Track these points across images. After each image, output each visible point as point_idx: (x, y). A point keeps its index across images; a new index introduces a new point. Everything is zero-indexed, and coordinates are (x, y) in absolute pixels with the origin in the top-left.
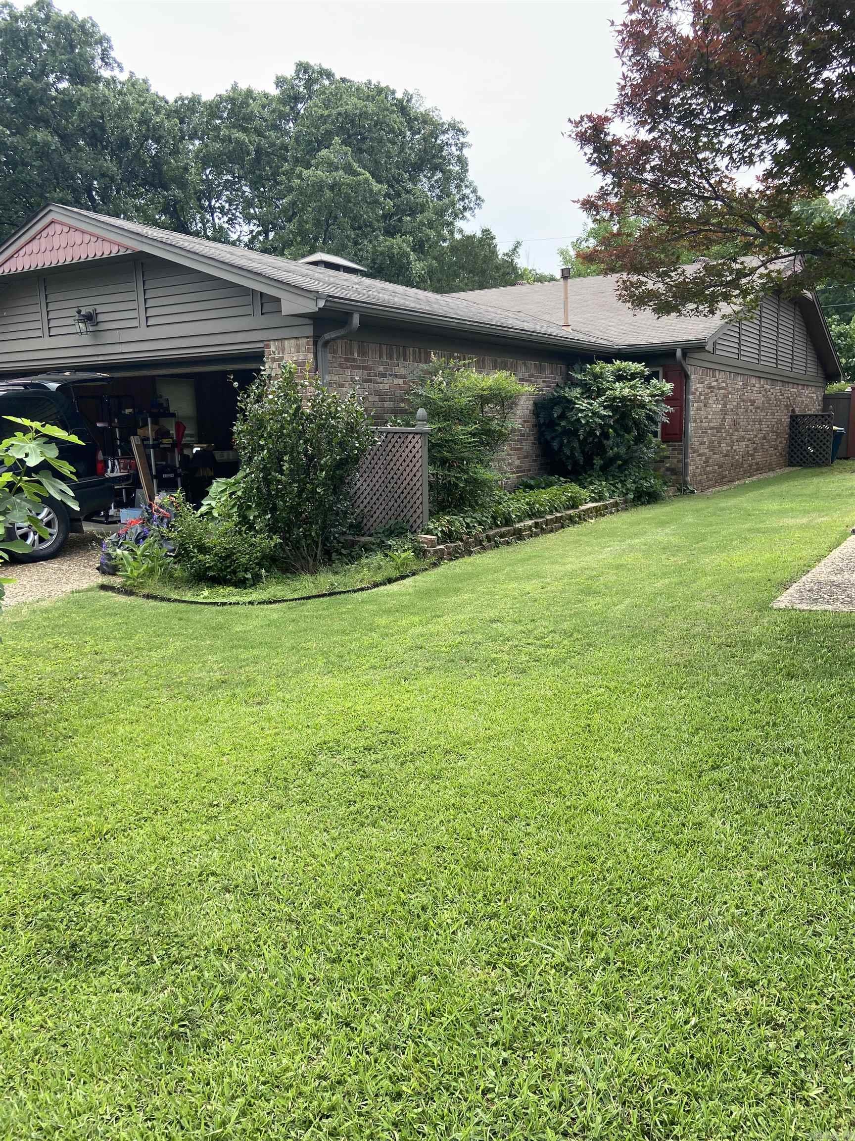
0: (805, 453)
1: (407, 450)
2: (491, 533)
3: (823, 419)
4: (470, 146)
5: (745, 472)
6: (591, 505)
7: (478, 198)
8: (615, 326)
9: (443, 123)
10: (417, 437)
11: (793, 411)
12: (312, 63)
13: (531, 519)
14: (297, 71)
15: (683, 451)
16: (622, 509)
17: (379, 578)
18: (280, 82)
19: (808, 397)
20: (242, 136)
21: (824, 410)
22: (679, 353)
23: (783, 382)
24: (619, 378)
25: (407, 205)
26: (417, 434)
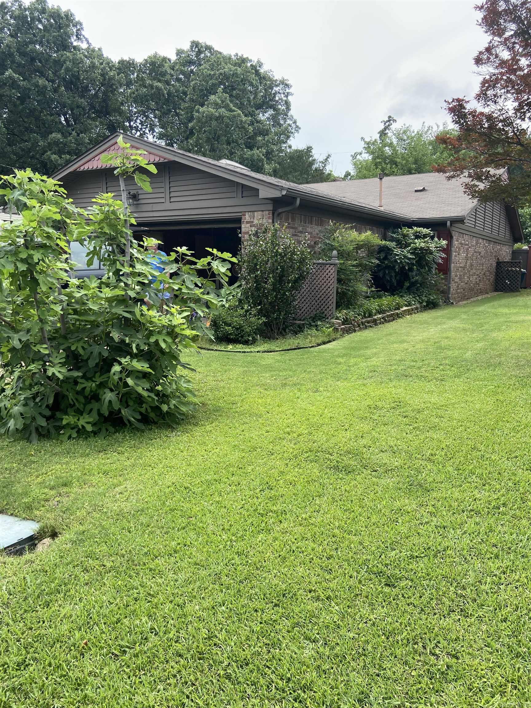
0: (504, 284)
1: (325, 274)
2: (364, 320)
3: (512, 265)
4: (292, 94)
5: (475, 293)
6: (405, 308)
7: (297, 127)
8: (406, 207)
9: (276, 80)
10: (332, 266)
11: (498, 259)
12: (201, 42)
13: (380, 314)
14: (192, 47)
15: (448, 279)
16: (420, 312)
17: (319, 341)
18: (179, 52)
19: (505, 251)
20: (159, 84)
21: (512, 259)
22: (448, 223)
23: (494, 242)
24: (417, 237)
25: (258, 130)
26: (332, 264)
